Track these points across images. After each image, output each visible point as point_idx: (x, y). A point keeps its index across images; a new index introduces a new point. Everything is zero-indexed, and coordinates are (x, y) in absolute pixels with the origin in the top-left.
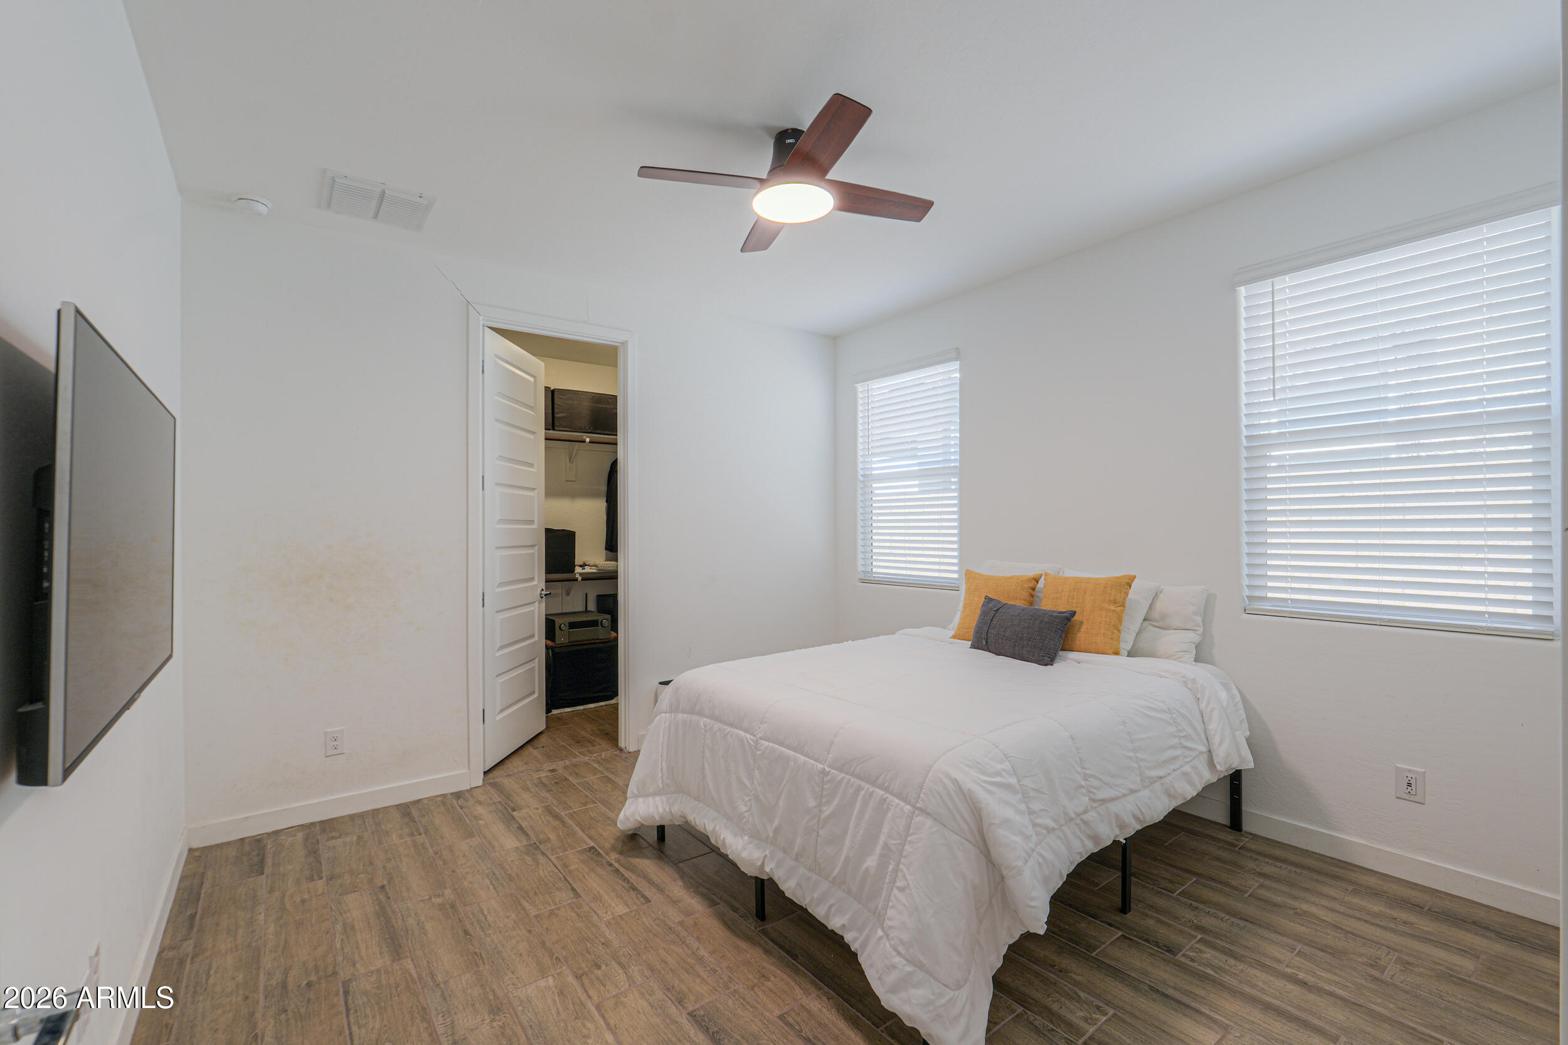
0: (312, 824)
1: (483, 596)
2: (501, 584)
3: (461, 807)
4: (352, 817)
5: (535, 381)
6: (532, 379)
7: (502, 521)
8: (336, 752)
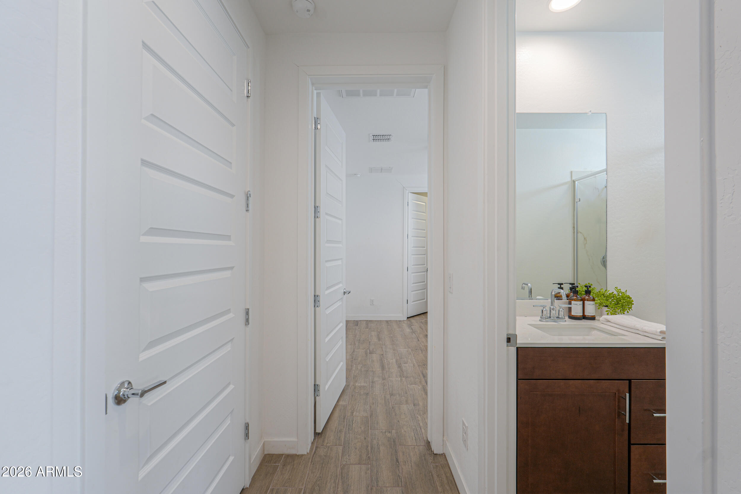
0: (368, 320)
1: (408, 269)
2: (413, 265)
3: (400, 323)
4: (376, 321)
5: (426, 204)
6: (424, 204)
7: (413, 247)
8: (373, 304)
